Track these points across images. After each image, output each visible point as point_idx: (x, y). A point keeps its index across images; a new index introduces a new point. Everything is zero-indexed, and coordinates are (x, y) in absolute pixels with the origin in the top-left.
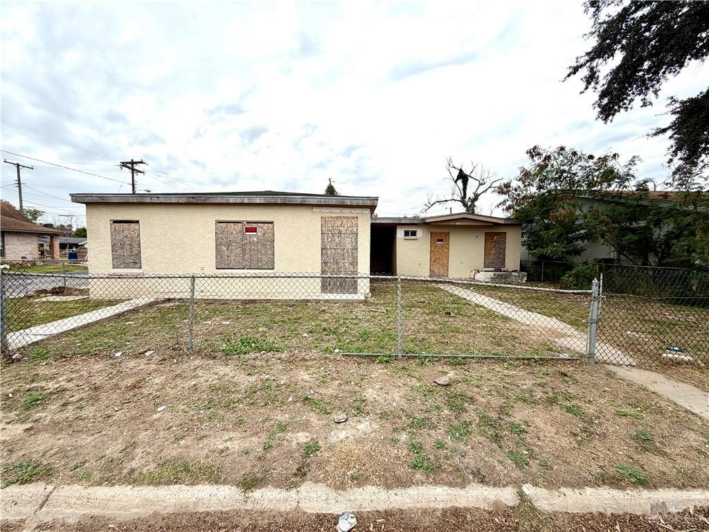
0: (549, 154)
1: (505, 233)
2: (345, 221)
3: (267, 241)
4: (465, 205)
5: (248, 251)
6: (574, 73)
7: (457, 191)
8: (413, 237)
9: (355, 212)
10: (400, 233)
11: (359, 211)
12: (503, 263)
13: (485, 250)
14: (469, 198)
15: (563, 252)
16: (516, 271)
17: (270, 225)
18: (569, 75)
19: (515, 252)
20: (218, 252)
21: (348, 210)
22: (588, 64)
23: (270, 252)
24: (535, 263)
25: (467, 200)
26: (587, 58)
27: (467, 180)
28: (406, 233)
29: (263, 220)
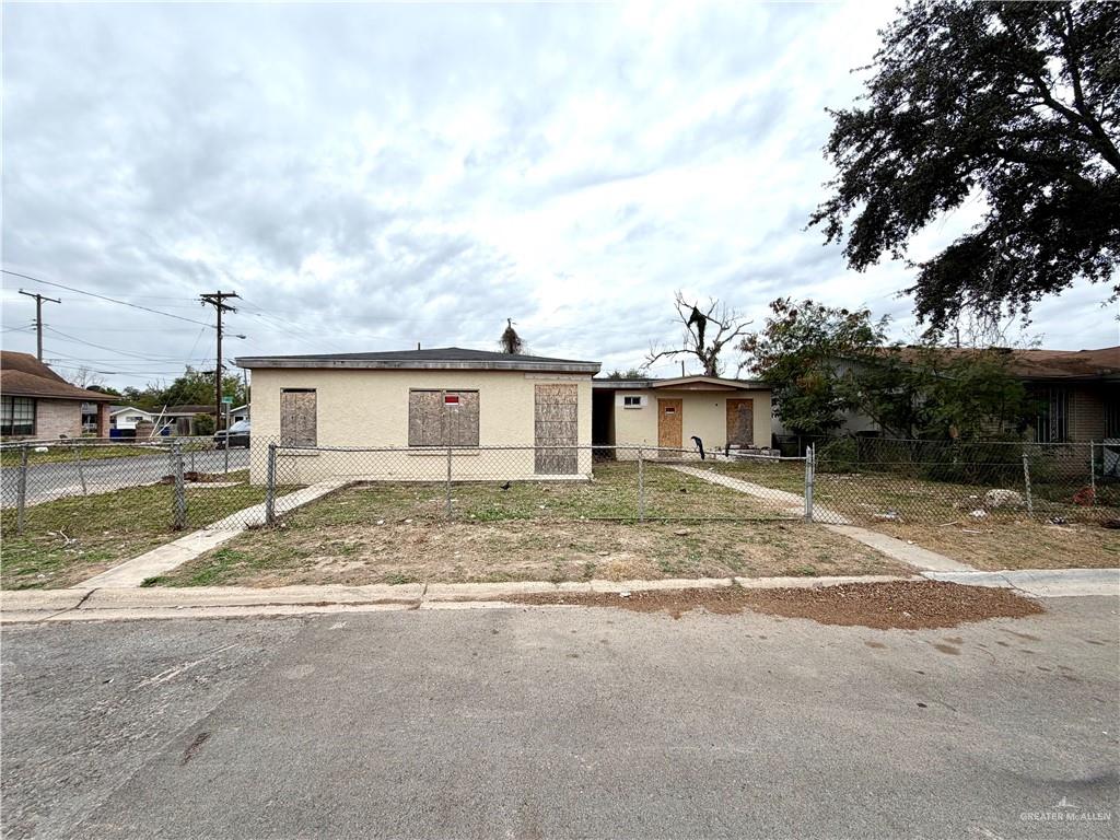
0: (795, 308)
1: (752, 400)
2: (562, 390)
3: (471, 413)
4: (702, 358)
5: (448, 425)
6: (816, 222)
7: (691, 338)
8: (636, 406)
9: (575, 379)
10: (619, 401)
11: (579, 378)
12: (751, 440)
13: (728, 423)
14: (708, 349)
15: (816, 424)
16: (766, 448)
17: (475, 394)
18: (811, 224)
19: (765, 423)
20: (412, 426)
21: (566, 377)
22: (829, 215)
23: (473, 426)
24: (791, 439)
25: (704, 351)
26: (827, 207)
27: (705, 323)
28: (627, 401)
29: (465, 388)
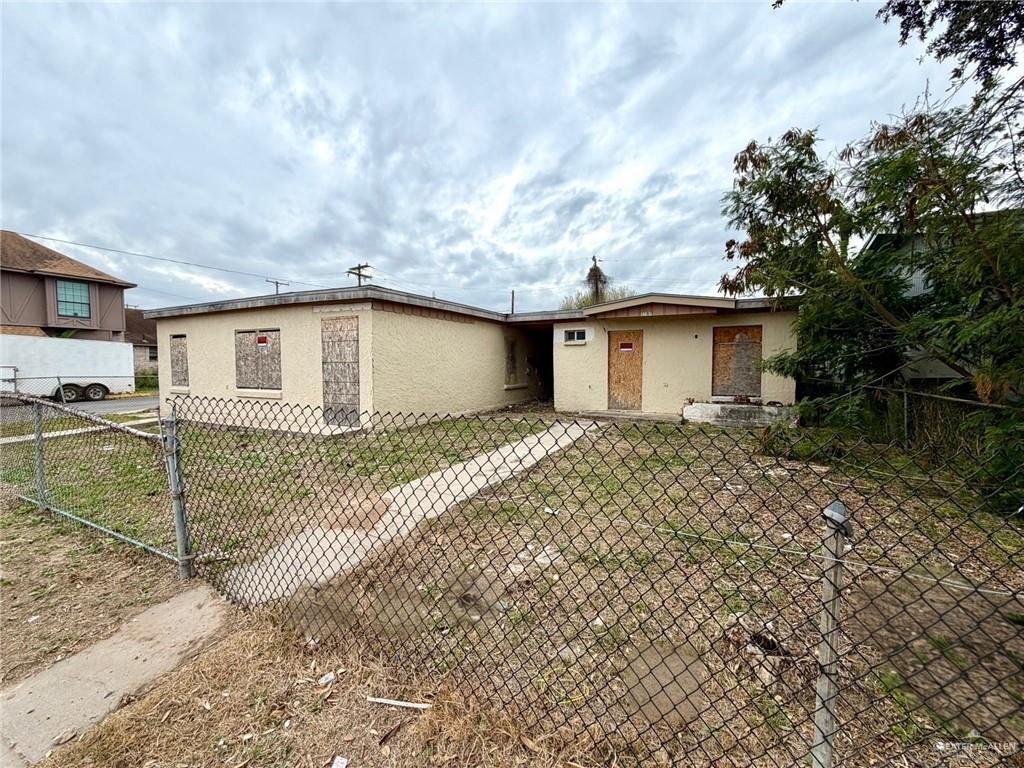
1: (761, 326)
2: (344, 323)
3: (275, 353)
5: (261, 366)
8: (580, 342)
9: (355, 310)
10: (559, 335)
11: (358, 307)
12: (757, 388)
17: (277, 333)
20: (238, 368)
21: (347, 308)
23: (277, 368)
28: (570, 336)
29: (270, 327)
